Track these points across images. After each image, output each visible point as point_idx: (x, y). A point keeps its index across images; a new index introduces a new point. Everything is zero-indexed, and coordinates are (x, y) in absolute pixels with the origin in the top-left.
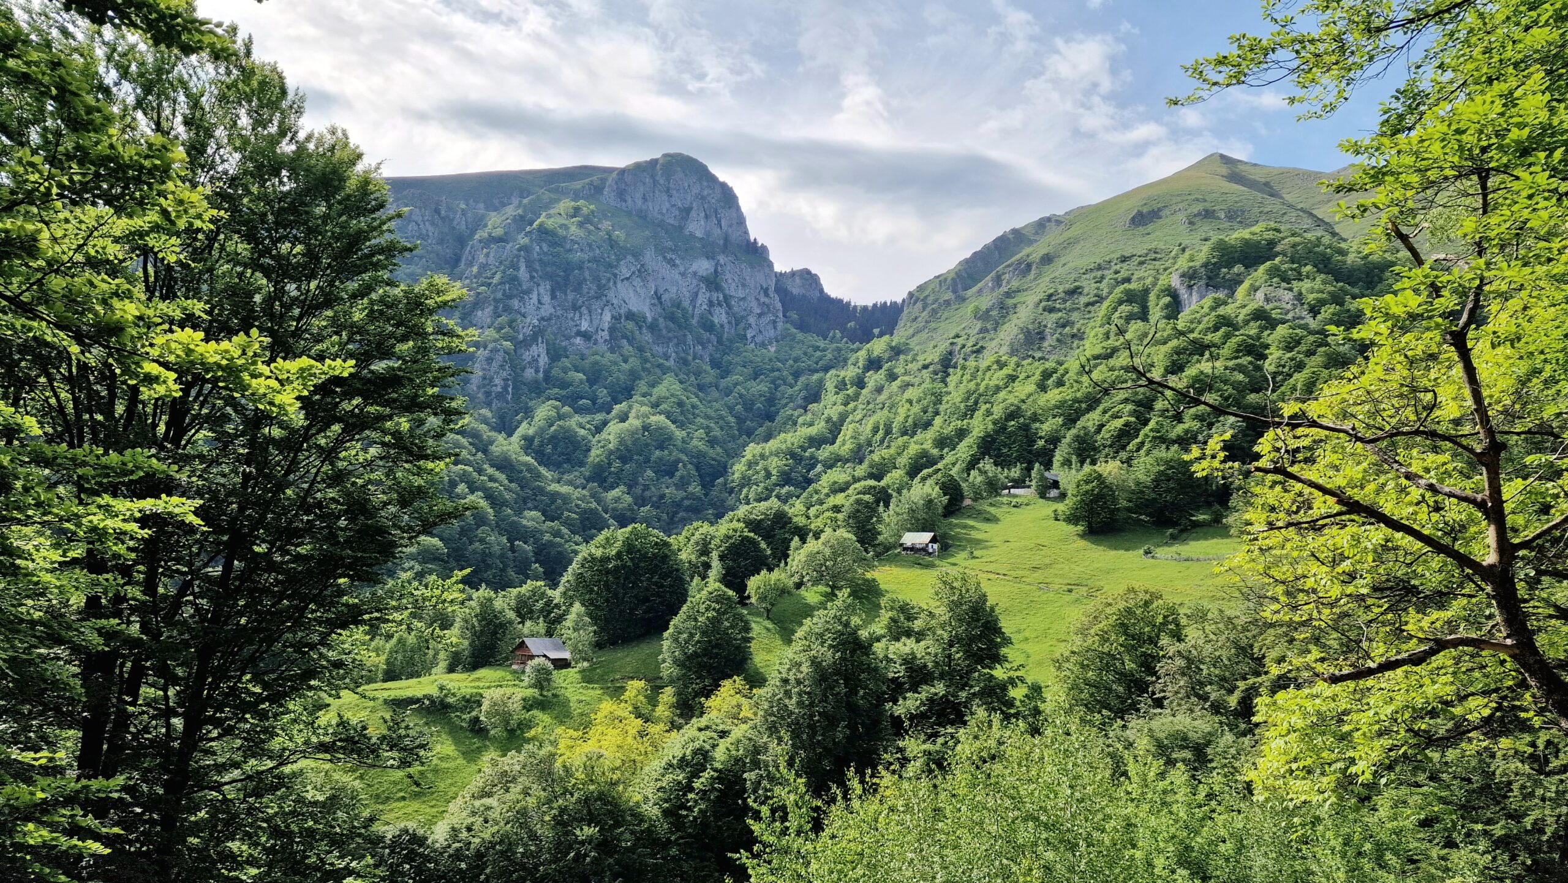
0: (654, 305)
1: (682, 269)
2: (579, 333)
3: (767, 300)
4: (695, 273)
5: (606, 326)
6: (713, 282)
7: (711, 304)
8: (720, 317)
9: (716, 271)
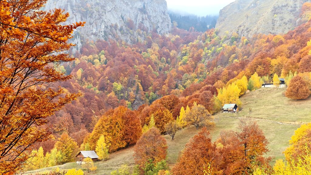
0: (121, 21)
1: (131, 6)
2: (92, 34)
3: (165, 17)
4: (136, 8)
5: (103, 30)
6: (143, 10)
7: (143, 19)
8: (147, 24)
9: (144, 6)
